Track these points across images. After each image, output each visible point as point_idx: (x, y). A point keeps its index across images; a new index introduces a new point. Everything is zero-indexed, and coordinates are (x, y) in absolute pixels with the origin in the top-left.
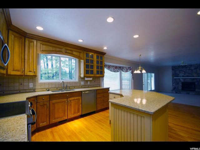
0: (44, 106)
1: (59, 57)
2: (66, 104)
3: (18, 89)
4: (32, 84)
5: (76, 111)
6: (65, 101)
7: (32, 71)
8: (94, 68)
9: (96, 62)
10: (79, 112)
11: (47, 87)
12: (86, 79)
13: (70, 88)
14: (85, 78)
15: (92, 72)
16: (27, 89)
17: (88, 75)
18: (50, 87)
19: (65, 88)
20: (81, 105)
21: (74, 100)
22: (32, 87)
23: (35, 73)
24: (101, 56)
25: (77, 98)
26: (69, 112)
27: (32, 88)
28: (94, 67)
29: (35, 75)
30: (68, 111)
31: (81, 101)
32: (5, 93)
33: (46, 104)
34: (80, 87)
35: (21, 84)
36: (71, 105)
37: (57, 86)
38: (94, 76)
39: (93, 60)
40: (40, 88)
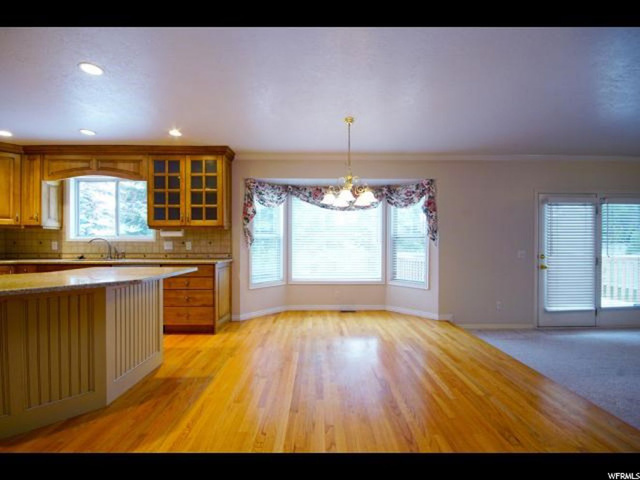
3: (36, 251)
4: (56, 243)
7: (34, 217)
8: (182, 202)
9: (189, 181)
11: (81, 250)
12: (163, 234)
14: (161, 230)
15: (175, 214)
16: (49, 252)
17: (160, 223)
18: (88, 250)
22: (56, 249)
24: (212, 158)
27: (56, 252)
28: (182, 197)
29: (39, 224)
35: (41, 243)
38: (183, 224)
40: (69, 251)
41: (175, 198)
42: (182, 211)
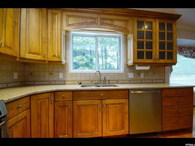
0: (65, 108)
1: (96, 37)
2: (98, 109)
3: (48, 80)
4: (62, 74)
5: (118, 126)
6: (97, 105)
7: (57, 55)
8: (154, 48)
9: (158, 35)
10: (123, 128)
11: (79, 78)
12: (138, 68)
13: (111, 82)
14: (136, 66)
15: (150, 55)
16: (57, 80)
17: (141, 61)
18: (83, 79)
19: (102, 82)
20: (127, 116)
21: (113, 104)
22: (62, 78)
23: (59, 58)
24: (170, 22)
25: (120, 101)
26: (104, 126)
27: (62, 80)
28: (154, 45)
29: (60, 60)
30: (104, 123)
31: (127, 107)
32: (36, 83)
33: (68, 106)
34: (127, 82)
35: (51, 74)
36: (108, 113)
37: (92, 79)
38: (155, 62)
39: (152, 32)
40: (70, 79)
41: (150, 45)
42: (154, 54)
